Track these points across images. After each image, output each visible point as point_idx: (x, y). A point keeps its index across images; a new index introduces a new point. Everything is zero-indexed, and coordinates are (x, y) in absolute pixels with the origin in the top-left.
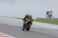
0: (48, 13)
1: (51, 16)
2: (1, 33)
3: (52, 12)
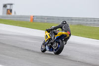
1: (11, 11)
3: (12, 4)
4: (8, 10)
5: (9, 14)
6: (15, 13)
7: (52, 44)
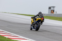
0: (50, 8)
1: (54, 11)
2: (1, 30)
3: (54, 7)
4: (52, 10)
5: (52, 13)
6: (56, 12)
7: (34, 25)
